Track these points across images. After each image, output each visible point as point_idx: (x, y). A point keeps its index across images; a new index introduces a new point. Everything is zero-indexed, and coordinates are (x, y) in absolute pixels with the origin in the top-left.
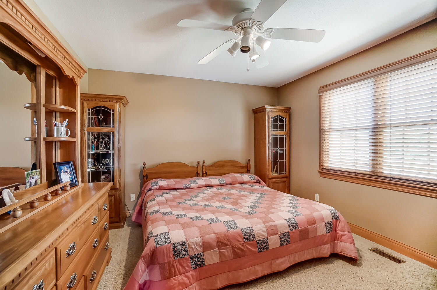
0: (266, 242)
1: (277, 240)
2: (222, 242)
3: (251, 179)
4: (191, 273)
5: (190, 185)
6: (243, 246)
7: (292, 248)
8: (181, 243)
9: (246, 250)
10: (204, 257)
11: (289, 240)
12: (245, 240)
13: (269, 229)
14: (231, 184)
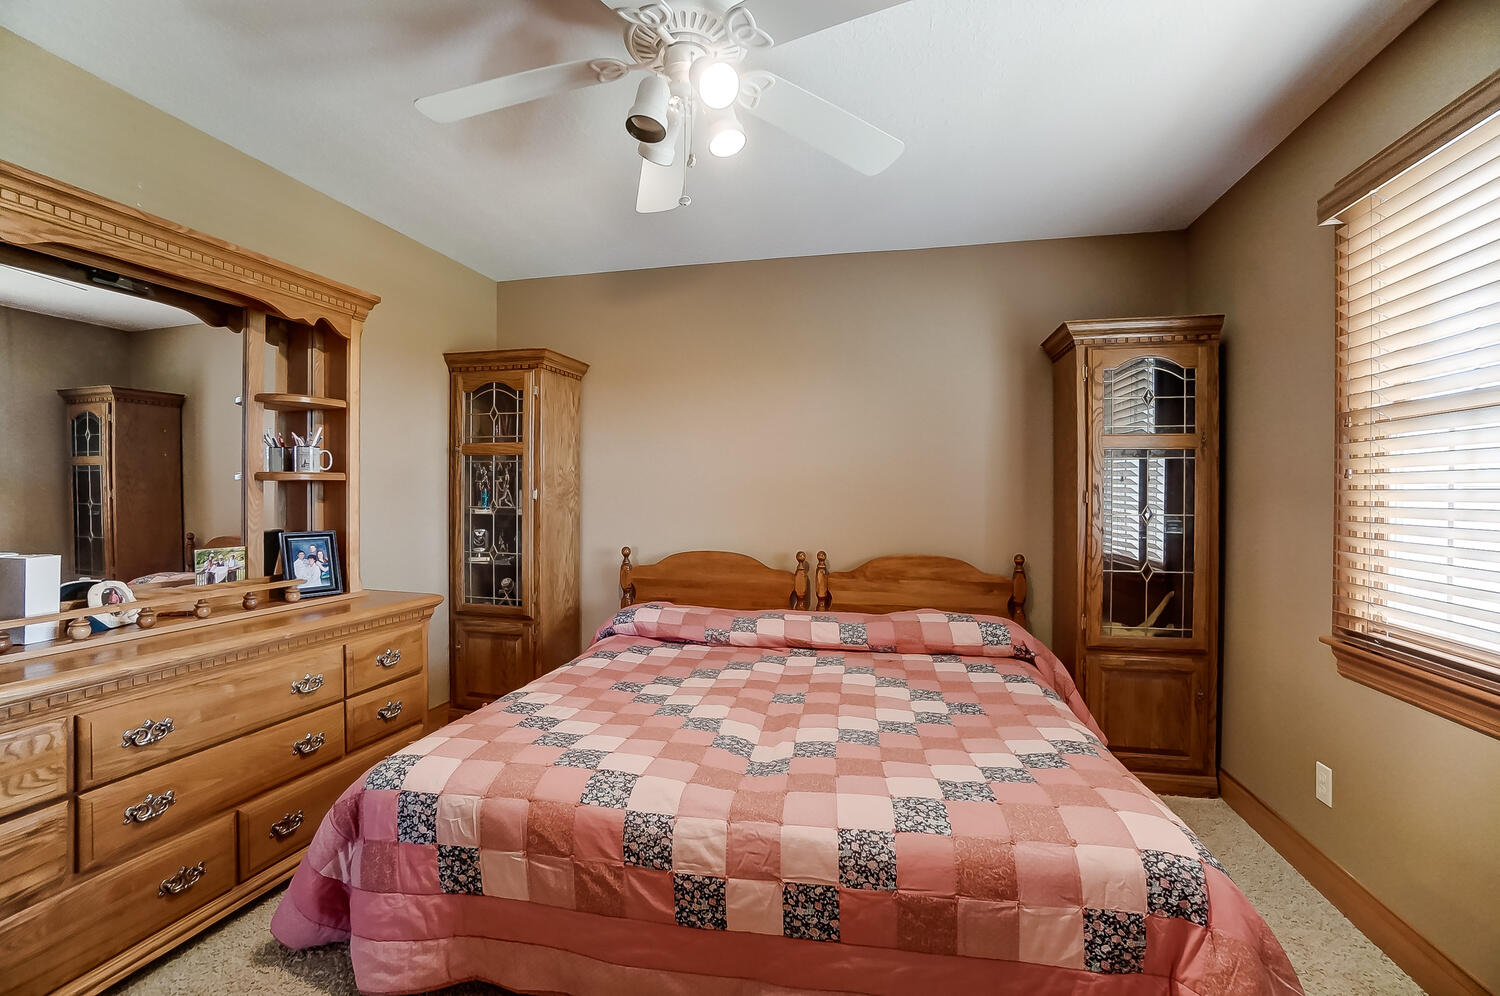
0: (713, 893)
1: (767, 903)
2: (540, 836)
3: (990, 638)
4: (437, 900)
5: (727, 634)
6: (619, 877)
7: (846, 965)
8: (423, 798)
9: (628, 894)
10: (479, 865)
11: (834, 924)
12: (629, 857)
13: (741, 846)
14: (894, 651)
